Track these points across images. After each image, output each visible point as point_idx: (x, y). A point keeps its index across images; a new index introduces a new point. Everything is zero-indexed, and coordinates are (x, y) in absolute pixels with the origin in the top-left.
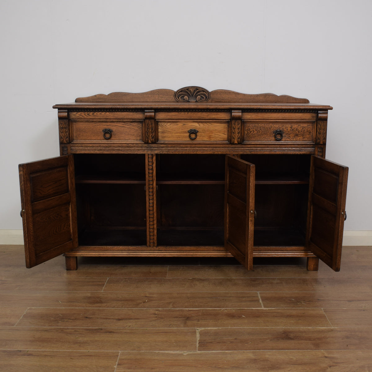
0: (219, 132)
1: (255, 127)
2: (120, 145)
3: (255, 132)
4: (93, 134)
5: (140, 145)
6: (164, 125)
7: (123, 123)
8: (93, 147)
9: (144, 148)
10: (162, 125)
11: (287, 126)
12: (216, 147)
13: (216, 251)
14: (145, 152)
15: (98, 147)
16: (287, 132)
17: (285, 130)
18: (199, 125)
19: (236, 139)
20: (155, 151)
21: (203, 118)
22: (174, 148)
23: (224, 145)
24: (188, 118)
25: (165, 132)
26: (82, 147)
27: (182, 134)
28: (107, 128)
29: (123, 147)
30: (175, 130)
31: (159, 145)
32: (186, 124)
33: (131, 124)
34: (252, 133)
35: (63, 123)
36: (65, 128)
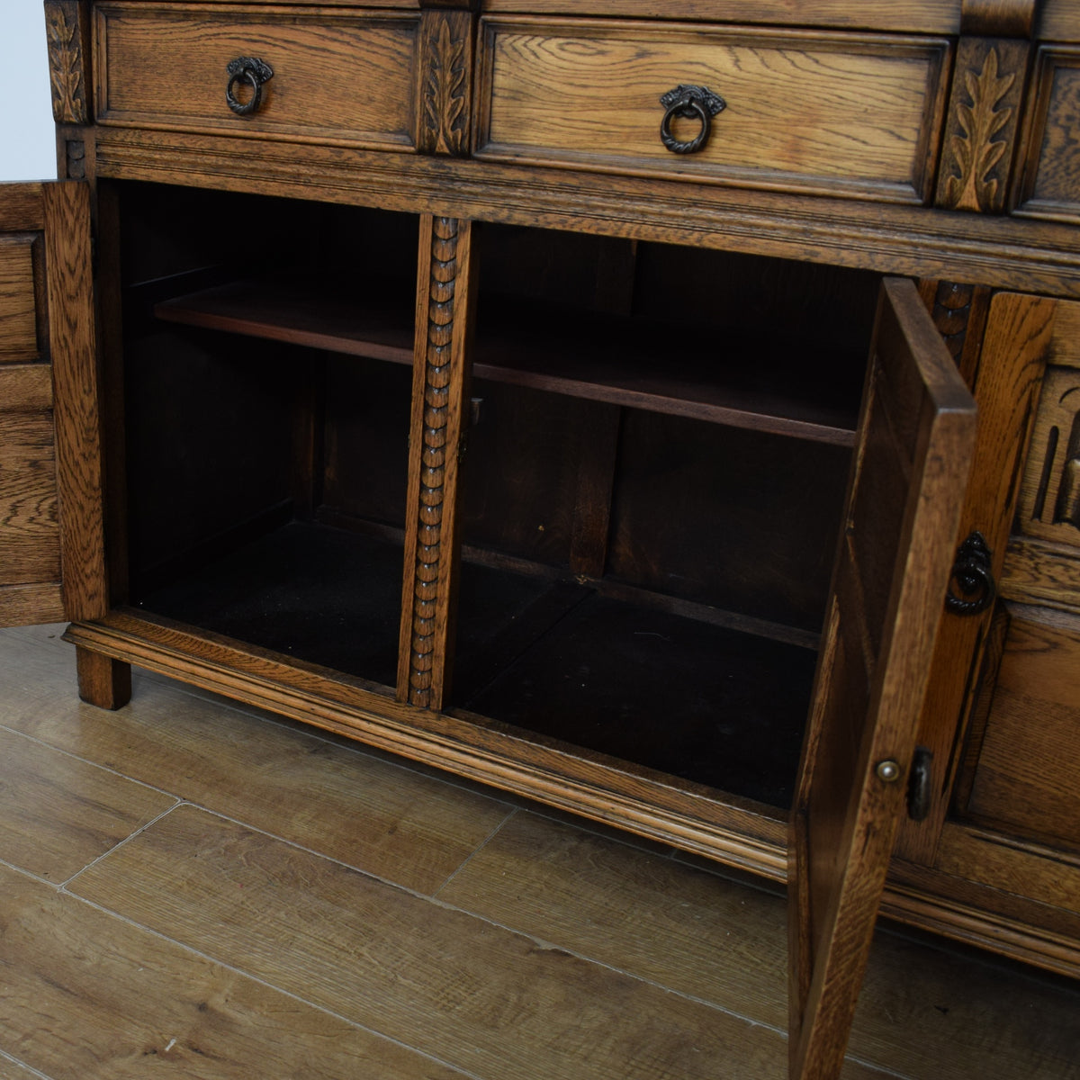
0: (865, 117)
2: (302, 152)
4: (190, 85)
5: (397, 161)
6: (527, 54)
7: (323, 31)
8: (185, 150)
9: (413, 181)
10: (515, 49)
12: (829, 221)
13: (744, 833)
14: (419, 205)
15: (203, 153)
18: (737, 61)
19: (972, 180)
20: (468, 201)
21: (771, 13)
22: (574, 199)
23: (886, 215)
24: (674, 14)
25: (526, 95)
26: (140, 146)
27: (626, 116)
28: (248, 53)
29: (313, 163)
30: (585, 86)
31: (495, 169)
32: (655, 47)
33: (362, 34)
35: (59, 17)
36: (70, 44)
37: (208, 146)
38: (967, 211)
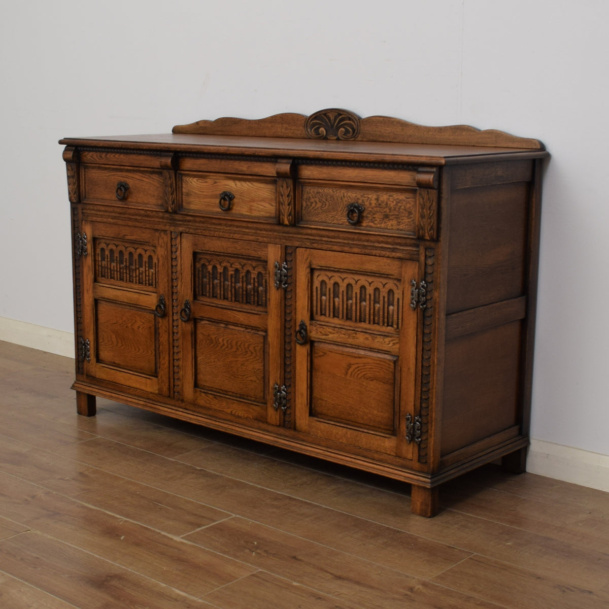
0: (264, 200)
1: (318, 194)
2: (137, 212)
3: (319, 205)
4: (107, 190)
5: (161, 214)
6: (189, 182)
7: (141, 175)
8: (106, 211)
9: (165, 221)
10: (187, 181)
11: (370, 196)
12: (260, 230)
14: (167, 228)
15: (111, 212)
16: (370, 209)
17: (367, 204)
18: (236, 185)
19: (286, 216)
20: (179, 226)
21: (242, 172)
22: (204, 225)
23: (272, 227)
24: (222, 171)
25: (190, 194)
26: (93, 210)
27: (213, 200)
28: (122, 181)
29: (140, 215)
30: (203, 192)
31: (184, 216)
32: (217, 181)
33: (151, 176)
34: (313, 205)
35: (70, 168)
36: (73, 177)
37: (112, 210)
38: (286, 226)
